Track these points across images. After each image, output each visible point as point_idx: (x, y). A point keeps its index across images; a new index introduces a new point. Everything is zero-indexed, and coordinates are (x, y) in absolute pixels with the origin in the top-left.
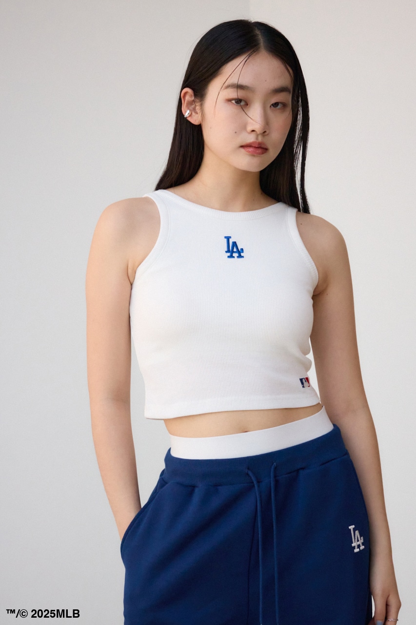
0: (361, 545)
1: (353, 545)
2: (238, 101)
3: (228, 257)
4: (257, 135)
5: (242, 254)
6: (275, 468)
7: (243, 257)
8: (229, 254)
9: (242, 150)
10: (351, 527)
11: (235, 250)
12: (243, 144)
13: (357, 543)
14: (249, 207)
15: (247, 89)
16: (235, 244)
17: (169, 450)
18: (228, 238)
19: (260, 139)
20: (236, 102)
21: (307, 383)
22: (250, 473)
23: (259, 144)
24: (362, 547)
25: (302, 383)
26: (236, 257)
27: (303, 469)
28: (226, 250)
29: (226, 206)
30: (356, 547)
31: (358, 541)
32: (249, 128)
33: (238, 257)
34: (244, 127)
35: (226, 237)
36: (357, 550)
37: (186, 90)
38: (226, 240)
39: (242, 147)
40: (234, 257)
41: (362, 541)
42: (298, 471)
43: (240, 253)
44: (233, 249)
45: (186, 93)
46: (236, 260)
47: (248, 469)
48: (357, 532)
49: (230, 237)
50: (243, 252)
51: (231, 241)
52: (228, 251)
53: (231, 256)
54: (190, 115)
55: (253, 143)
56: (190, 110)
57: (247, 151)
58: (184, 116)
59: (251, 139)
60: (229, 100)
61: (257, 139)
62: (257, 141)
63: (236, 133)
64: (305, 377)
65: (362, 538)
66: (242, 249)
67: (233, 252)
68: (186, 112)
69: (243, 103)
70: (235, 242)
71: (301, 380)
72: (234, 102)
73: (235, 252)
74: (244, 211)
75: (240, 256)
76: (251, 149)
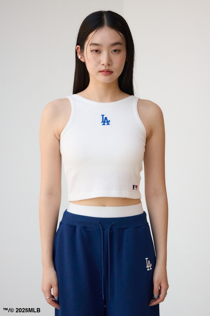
0: (150, 267)
1: (147, 267)
2: (97, 51)
3: (103, 125)
4: (106, 66)
5: (109, 123)
6: (112, 226)
7: (109, 124)
8: (103, 123)
9: (100, 73)
10: (147, 259)
11: (106, 121)
12: (100, 71)
13: (149, 266)
14: (114, 99)
15: (98, 45)
16: (106, 118)
17: (67, 209)
18: (103, 116)
19: (107, 68)
20: (95, 51)
21: (136, 188)
22: (100, 225)
23: (107, 70)
24: (151, 269)
25: (134, 187)
26: (106, 125)
27: (126, 228)
28: (102, 121)
29: (101, 100)
30: (148, 268)
31: (149, 265)
32: (102, 63)
33: (107, 124)
34: (99, 63)
35: (102, 115)
36: (148, 270)
37: (78, 46)
38: (102, 116)
39: (100, 72)
40: (105, 125)
41: (151, 266)
42: (124, 229)
43: (108, 123)
44: (105, 120)
45: (78, 48)
46: (106, 126)
47: (100, 223)
48: (149, 261)
49: (104, 115)
50: (110, 122)
51: (104, 117)
52: (103, 122)
53: (104, 124)
54: (81, 58)
55: (104, 70)
56: (81, 56)
57: (102, 74)
58: (78, 58)
59: (103, 68)
60: (92, 51)
61: (106, 68)
62: (106, 69)
63: (96, 66)
64: (136, 185)
65: (151, 264)
66: (109, 121)
67: (105, 122)
68: (79, 56)
69: (98, 52)
70: (106, 117)
71: (134, 186)
72: (94, 51)
73: (106, 122)
74: (110, 102)
75: (108, 124)
76: (104, 73)
